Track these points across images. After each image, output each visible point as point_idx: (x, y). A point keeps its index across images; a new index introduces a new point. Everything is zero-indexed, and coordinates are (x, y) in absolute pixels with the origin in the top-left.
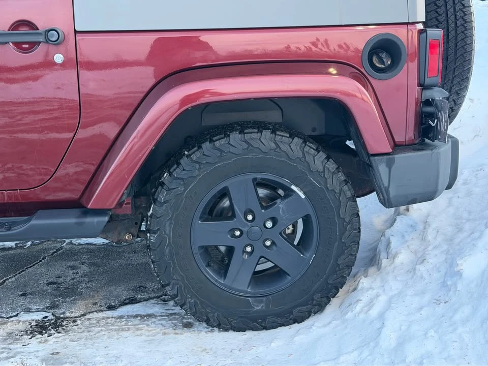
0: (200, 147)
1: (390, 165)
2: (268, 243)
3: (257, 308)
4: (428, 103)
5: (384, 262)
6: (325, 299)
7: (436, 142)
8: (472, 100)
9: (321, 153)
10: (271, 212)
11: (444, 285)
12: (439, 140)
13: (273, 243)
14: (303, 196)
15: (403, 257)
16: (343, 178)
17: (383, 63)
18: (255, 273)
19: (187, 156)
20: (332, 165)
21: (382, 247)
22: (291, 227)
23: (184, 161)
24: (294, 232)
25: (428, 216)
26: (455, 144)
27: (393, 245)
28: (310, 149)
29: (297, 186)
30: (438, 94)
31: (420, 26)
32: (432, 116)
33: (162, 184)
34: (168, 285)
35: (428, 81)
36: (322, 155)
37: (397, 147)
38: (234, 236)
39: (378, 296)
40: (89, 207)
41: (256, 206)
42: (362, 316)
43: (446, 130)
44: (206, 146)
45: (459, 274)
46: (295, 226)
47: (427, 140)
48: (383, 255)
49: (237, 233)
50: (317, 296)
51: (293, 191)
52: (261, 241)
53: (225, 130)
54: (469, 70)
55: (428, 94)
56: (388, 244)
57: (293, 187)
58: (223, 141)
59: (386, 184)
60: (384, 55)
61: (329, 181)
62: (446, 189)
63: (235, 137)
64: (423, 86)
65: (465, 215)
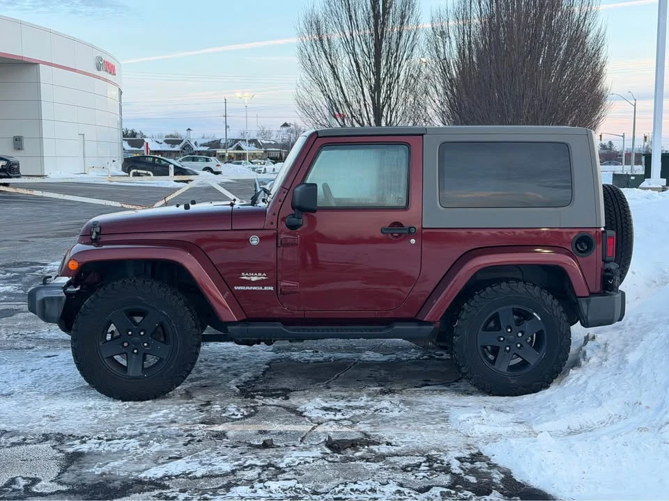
0: (485, 290)
1: (588, 303)
2: (519, 345)
3: (513, 382)
4: (608, 270)
5: (583, 363)
6: (551, 379)
7: (612, 293)
8: (633, 273)
9: (550, 295)
10: (521, 328)
11: (619, 368)
12: (614, 291)
13: (521, 345)
14: (540, 319)
15: (594, 360)
16: (562, 309)
17: (583, 248)
18: (510, 367)
19: (478, 294)
20: (556, 302)
21: (580, 356)
22: (530, 338)
23: (476, 297)
24: (532, 341)
25: (607, 341)
26: (623, 294)
27: (587, 354)
28: (544, 293)
29: (536, 313)
30: (613, 266)
31: (603, 229)
32: (610, 278)
33: (463, 309)
34: (463, 366)
35: (607, 259)
36: (551, 297)
37: (592, 294)
38: (500, 341)
39: (581, 376)
40: (425, 320)
41: (513, 325)
42: (574, 384)
43: (618, 286)
44: (488, 289)
45: (627, 362)
46: (532, 337)
47: (607, 292)
48: (582, 360)
49: (502, 339)
50: (547, 376)
51: (534, 316)
52: (514, 345)
53: (498, 281)
54: (631, 253)
55: (607, 266)
56: (585, 353)
57: (535, 314)
58: (497, 287)
59: (586, 313)
60: (583, 244)
61: (555, 311)
62: (618, 321)
63: (504, 285)
64: (605, 261)
65: (630, 339)
